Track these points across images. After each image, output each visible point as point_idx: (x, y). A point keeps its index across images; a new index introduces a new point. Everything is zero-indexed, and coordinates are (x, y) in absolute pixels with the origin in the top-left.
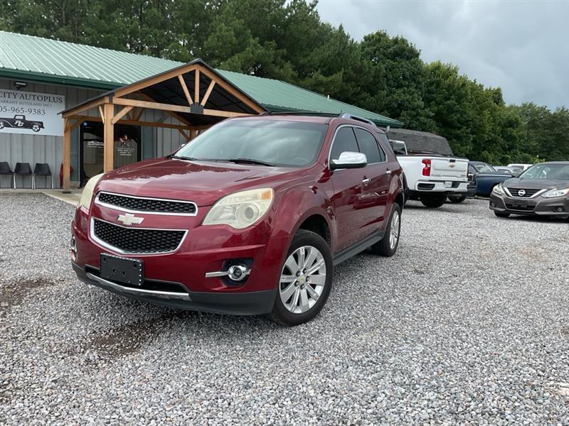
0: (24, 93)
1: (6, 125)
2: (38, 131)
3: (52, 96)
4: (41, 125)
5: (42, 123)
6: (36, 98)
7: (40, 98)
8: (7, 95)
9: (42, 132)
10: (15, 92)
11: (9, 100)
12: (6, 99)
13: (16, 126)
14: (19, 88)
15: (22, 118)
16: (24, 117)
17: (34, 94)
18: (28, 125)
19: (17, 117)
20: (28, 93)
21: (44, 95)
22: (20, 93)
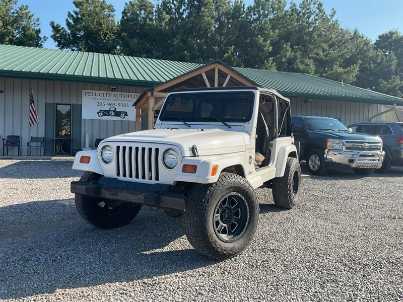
0: (115, 93)
1: (104, 115)
2: (124, 118)
3: (133, 94)
4: (126, 114)
5: (126, 113)
6: (123, 96)
7: (126, 96)
8: (105, 95)
9: (126, 118)
10: (110, 93)
11: (106, 98)
12: (105, 97)
13: (111, 115)
14: (113, 90)
15: (114, 109)
16: (115, 109)
17: (122, 93)
18: (118, 114)
19: (111, 109)
20: (118, 93)
21: (128, 94)
22: (113, 93)
